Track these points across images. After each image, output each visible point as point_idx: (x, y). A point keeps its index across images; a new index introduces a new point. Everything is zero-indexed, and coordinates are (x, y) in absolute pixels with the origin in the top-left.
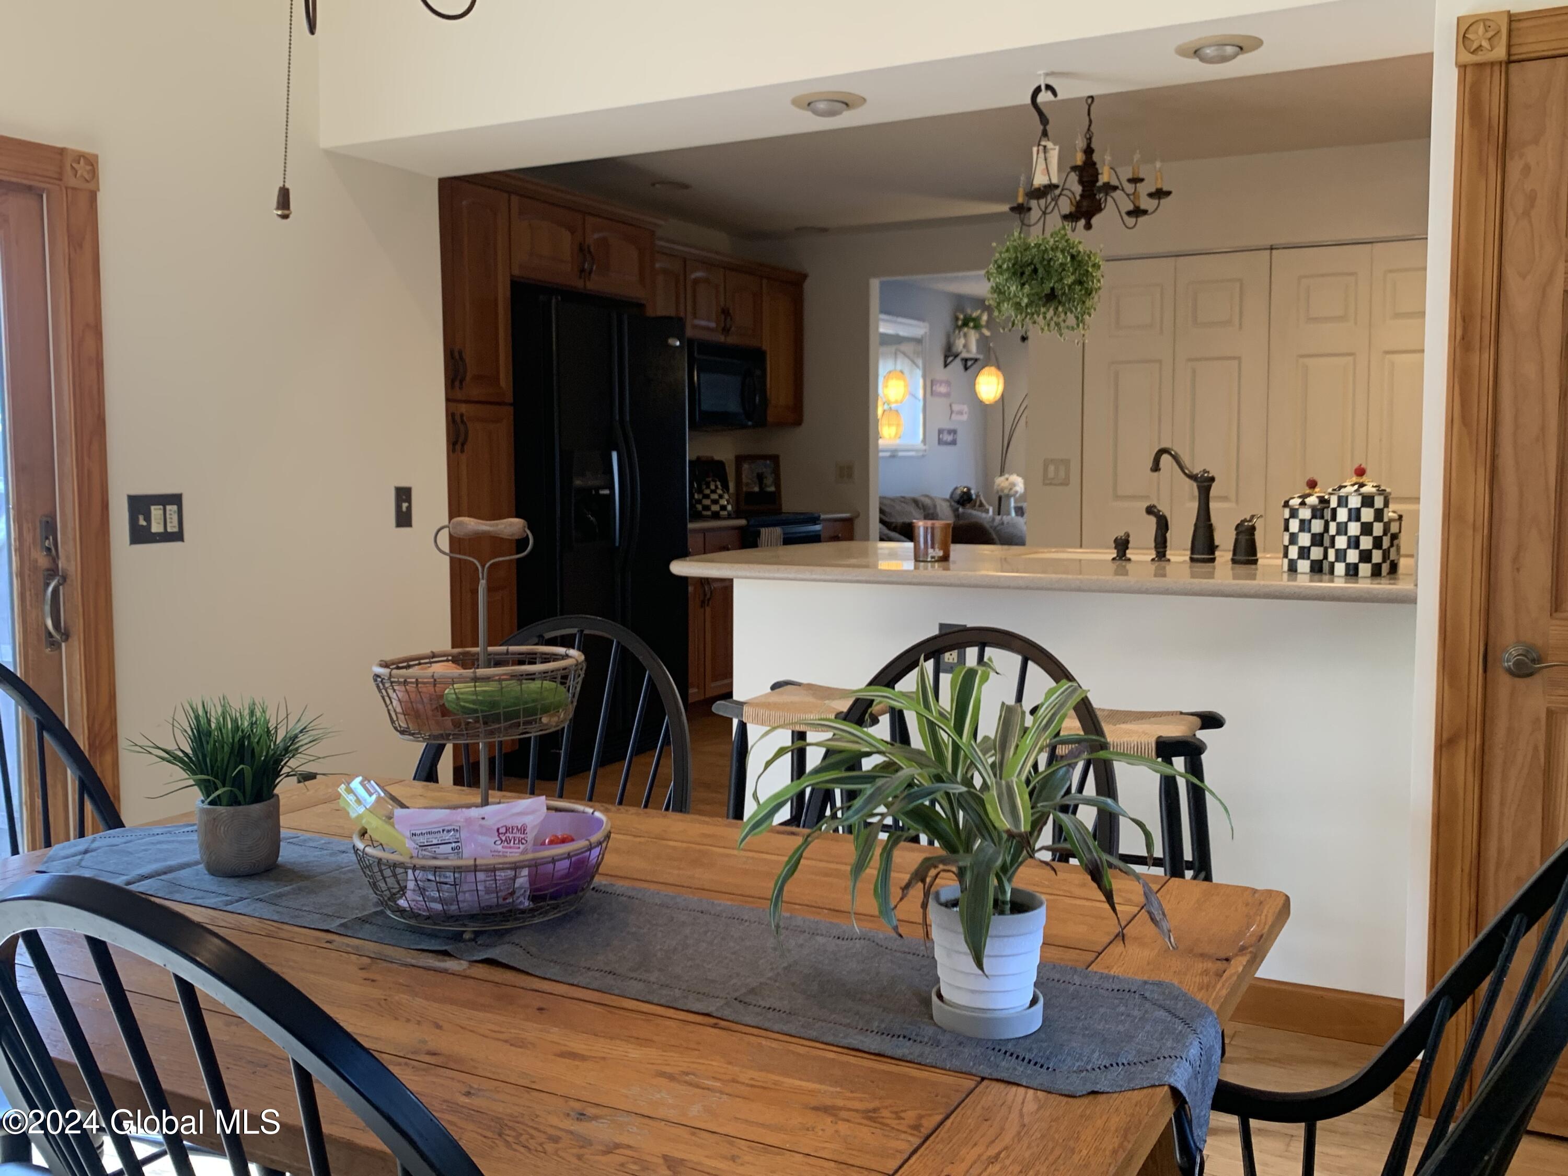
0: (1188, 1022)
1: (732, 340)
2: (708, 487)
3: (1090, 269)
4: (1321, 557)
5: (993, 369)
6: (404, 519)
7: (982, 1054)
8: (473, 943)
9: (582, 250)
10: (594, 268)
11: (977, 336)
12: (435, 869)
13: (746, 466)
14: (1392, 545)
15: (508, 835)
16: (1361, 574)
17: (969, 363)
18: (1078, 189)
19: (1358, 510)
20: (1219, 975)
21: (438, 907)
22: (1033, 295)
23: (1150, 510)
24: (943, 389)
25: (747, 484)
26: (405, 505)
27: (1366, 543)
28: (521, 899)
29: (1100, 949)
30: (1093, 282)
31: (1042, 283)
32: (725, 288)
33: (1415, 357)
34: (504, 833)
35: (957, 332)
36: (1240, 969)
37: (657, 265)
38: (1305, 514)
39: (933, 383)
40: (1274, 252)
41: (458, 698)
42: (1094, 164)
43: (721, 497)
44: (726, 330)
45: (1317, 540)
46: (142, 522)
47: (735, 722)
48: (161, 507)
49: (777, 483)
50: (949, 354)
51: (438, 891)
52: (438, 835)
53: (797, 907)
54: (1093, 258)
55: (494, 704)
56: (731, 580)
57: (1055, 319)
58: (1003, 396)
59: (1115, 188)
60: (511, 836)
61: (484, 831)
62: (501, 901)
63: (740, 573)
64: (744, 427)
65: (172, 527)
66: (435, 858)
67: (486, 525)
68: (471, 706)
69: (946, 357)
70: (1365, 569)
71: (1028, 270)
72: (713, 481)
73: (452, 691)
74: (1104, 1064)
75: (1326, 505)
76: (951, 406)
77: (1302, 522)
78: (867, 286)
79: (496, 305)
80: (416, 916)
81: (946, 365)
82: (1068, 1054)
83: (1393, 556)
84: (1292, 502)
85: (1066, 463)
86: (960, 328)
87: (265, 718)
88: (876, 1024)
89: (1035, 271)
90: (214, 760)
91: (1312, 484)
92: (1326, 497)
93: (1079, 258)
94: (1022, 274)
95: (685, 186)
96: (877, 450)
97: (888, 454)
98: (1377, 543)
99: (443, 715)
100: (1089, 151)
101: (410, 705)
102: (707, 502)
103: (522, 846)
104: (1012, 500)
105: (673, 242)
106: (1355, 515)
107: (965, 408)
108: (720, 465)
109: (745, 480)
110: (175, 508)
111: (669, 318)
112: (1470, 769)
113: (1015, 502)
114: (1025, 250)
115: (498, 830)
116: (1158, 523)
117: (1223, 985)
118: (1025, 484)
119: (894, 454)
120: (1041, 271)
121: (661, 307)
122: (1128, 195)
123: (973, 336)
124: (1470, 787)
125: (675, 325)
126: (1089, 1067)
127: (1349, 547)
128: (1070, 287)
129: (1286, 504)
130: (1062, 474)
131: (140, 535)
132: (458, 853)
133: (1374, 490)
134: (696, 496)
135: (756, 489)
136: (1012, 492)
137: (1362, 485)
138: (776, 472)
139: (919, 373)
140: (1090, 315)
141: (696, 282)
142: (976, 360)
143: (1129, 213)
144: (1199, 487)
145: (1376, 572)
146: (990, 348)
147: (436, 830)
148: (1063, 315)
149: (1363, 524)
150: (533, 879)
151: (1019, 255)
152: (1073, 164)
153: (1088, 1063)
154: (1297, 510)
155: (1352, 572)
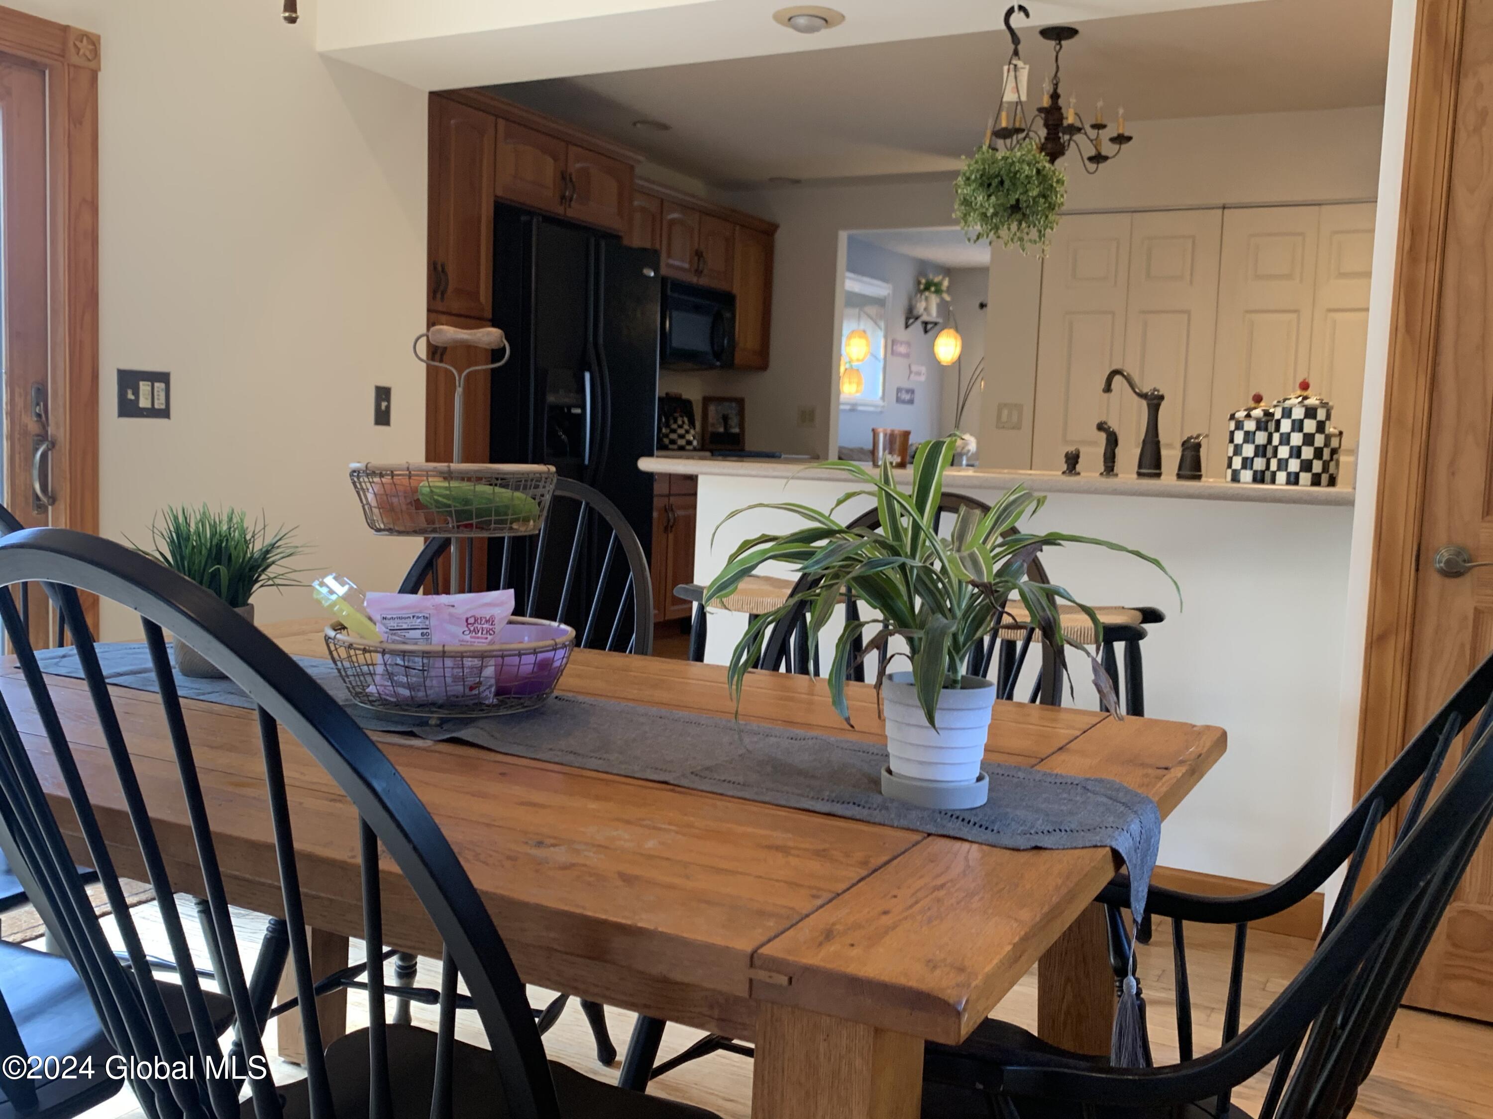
0: (1129, 805)
1: (704, 281)
2: (675, 421)
3: (1055, 185)
4: (1264, 468)
5: (952, 331)
6: (383, 417)
7: (929, 816)
8: (439, 728)
9: (564, 177)
10: (575, 196)
11: (938, 300)
12: (404, 654)
13: (712, 408)
14: (1332, 459)
15: (476, 625)
16: (1301, 481)
17: (929, 326)
18: (1043, 133)
19: (1301, 422)
20: (1160, 778)
21: (406, 693)
22: (999, 205)
23: (1101, 427)
24: (902, 349)
25: (713, 425)
26: (384, 404)
27: (1307, 453)
28: (487, 693)
29: (1043, 756)
30: (1056, 197)
31: (1008, 194)
32: (699, 230)
33: (1360, 315)
34: (472, 623)
35: (919, 295)
36: (1180, 775)
37: (636, 203)
38: (1250, 425)
39: (894, 342)
40: (1226, 211)
41: (432, 491)
42: (1060, 108)
43: (687, 432)
44: (698, 272)
45: (1261, 451)
46: (131, 396)
47: (695, 605)
48: (150, 383)
49: (741, 425)
50: (911, 316)
51: (407, 676)
52: (408, 621)
53: (752, 718)
54: (1057, 174)
55: (467, 502)
56: (697, 477)
57: (1018, 234)
58: (959, 358)
59: (1079, 130)
60: (479, 626)
61: (453, 618)
62: (467, 690)
63: (705, 470)
64: (712, 367)
65: (160, 404)
66: (404, 643)
67: (465, 333)
68: (445, 501)
69: (907, 319)
70: (1305, 477)
71: (995, 182)
72: (682, 416)
73: (427, 484)
74: (1047, 828)
75: (1269, 418)
76: (910, 366)
77: (1247, 433)
78: (835, 238)
79: (479, 221)
80: (384, 702)
81: (907, 326)
82: (1013, 819)
83: (1332, 469)
84: (1238, 415)
85: (1019, 407)
86: (921, 292)
87: (242, 526)
88: (827, 793)
89: (1002, 183)
90: (191, 562)
91: (1258, 399)
92: (1271, 410)
93: (1044, 173)
94: (989, 185)
95: (665, 127)
96: (838, 403)
97: (848, 407)
98: (1318, 453)
99: (417, 509)
100: (1055, 96)
101: (385, 498)
102: (673, 436)
103: (490, 637)
104: (965, 458)
105: (653, 182)
106: (1298, 426)
107: (923, 369)
108: (689, 402)
109: (710, 420)
110: (162, 385)
111: (644, 250)
112: (1398, 666)
113: (968, 460)
114: (993, 163)
115: (467, 620)
116: (1108, 439)
117: (1163, 784)
118: (978, 443)
119: (853, 408)
120: (1007, 183)
121: (637, 239)
122: (1091, 141)
123: (934, 300)
124: (1398, 678)
125: (651, 257)
126: (1032, 832)
127: (1291, 456)
128: (1034, 198)
129: (1232, 417)
130: (1015, 418)
131: (128, 409)
132: (427, 639)
133: (1317, 402)
134: (664, 430)
135: (721, 430)
136: (965, 451)
137: (1305, 398)
138: (741, 413)
139: (881, 334)
140: (1052, 229)
141: (672, 223)
142: (936, 324)
143: (1091, 159)
144: (1149, 405)
145: (1316, 481)
146: (949, 311)
147: (407, 616)
148: (1026, 230)
149: (1305, 435)
150: (500, 671)
151: (987, 167)
152: (1039, 106)
153: (1032, 827)
154: (1243, 421)
155: (1293, 479)
